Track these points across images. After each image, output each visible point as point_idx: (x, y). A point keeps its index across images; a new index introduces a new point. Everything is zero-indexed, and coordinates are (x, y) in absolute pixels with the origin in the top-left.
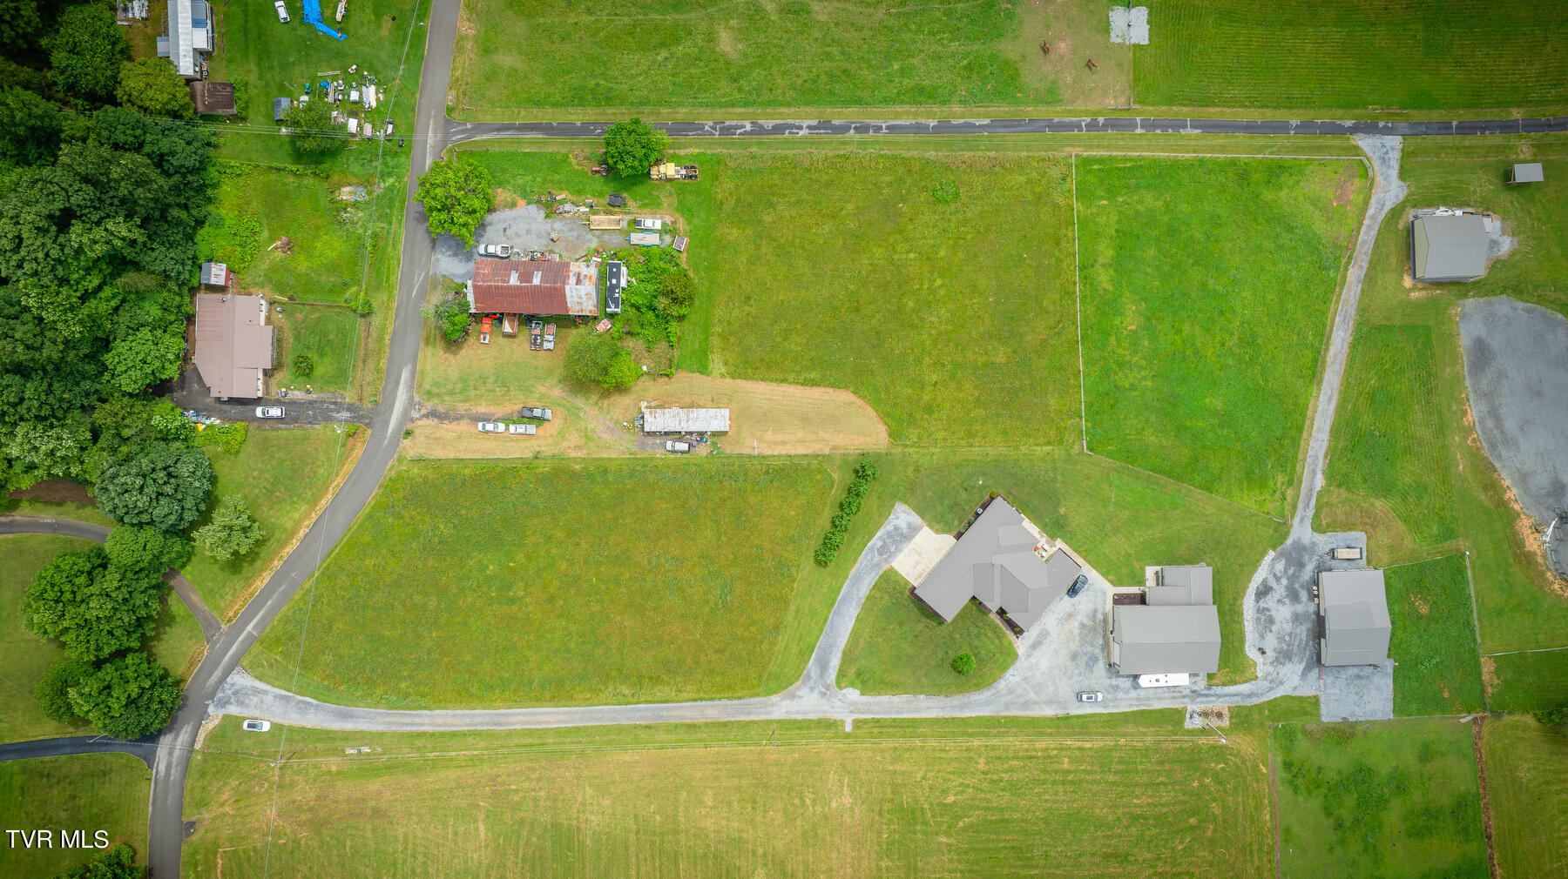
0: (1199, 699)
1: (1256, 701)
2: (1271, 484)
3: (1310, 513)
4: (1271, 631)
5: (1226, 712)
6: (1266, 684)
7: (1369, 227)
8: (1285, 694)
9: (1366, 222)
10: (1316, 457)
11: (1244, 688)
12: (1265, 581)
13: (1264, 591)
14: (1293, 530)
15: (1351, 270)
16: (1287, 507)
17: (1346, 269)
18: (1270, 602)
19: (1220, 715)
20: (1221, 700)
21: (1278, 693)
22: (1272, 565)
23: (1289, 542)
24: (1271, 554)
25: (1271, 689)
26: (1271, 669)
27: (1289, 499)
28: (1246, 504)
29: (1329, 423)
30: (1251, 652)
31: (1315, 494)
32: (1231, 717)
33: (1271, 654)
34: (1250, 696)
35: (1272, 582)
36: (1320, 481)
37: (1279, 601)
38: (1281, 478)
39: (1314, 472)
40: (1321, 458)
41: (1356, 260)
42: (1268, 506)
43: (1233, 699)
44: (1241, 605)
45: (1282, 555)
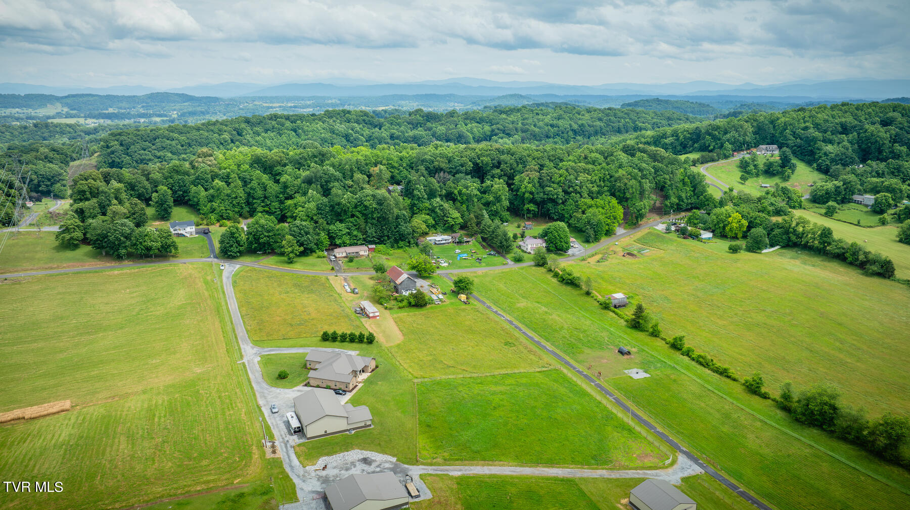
0: (283, 444)
1: (288, 470)
2: (440, 451)
3: (431, 472)
4: (340, 471)
5: (277, 456)
6: (301, 473)
7: (638, 473)
8: (296, 484)
9: (641, 472)
10: (471, 470)
11: (295, 462)
12: (375, 461)
13: (365, 461)
14: (415, 466)
15: (604, 471)
16: (429, 461)
17: (603, 469)
18: (361, 466)
19: (274, 452)
20: (285, 454)
21: (296, 480)
22: (386, 462)
23: (406, 466)
24: (394, 460)
25: (298, 476)
26: (313, 474)
27: (435, 461)
28: (421, 441)
29: (498, 473)
30: (321, 462)
31: (446, 473)
32: (273, 459)
33: (324, 473)
34: (291, 466)
35: (374, 465)
36: (457, 474)
37: (363, 470)
38: (446, 455)
39: (460, 470)
40: (472, 472)
41: (612, 472)
42: (424, 452)
43: (287, 460)
44: (353, 449)
45: (395, 465)
